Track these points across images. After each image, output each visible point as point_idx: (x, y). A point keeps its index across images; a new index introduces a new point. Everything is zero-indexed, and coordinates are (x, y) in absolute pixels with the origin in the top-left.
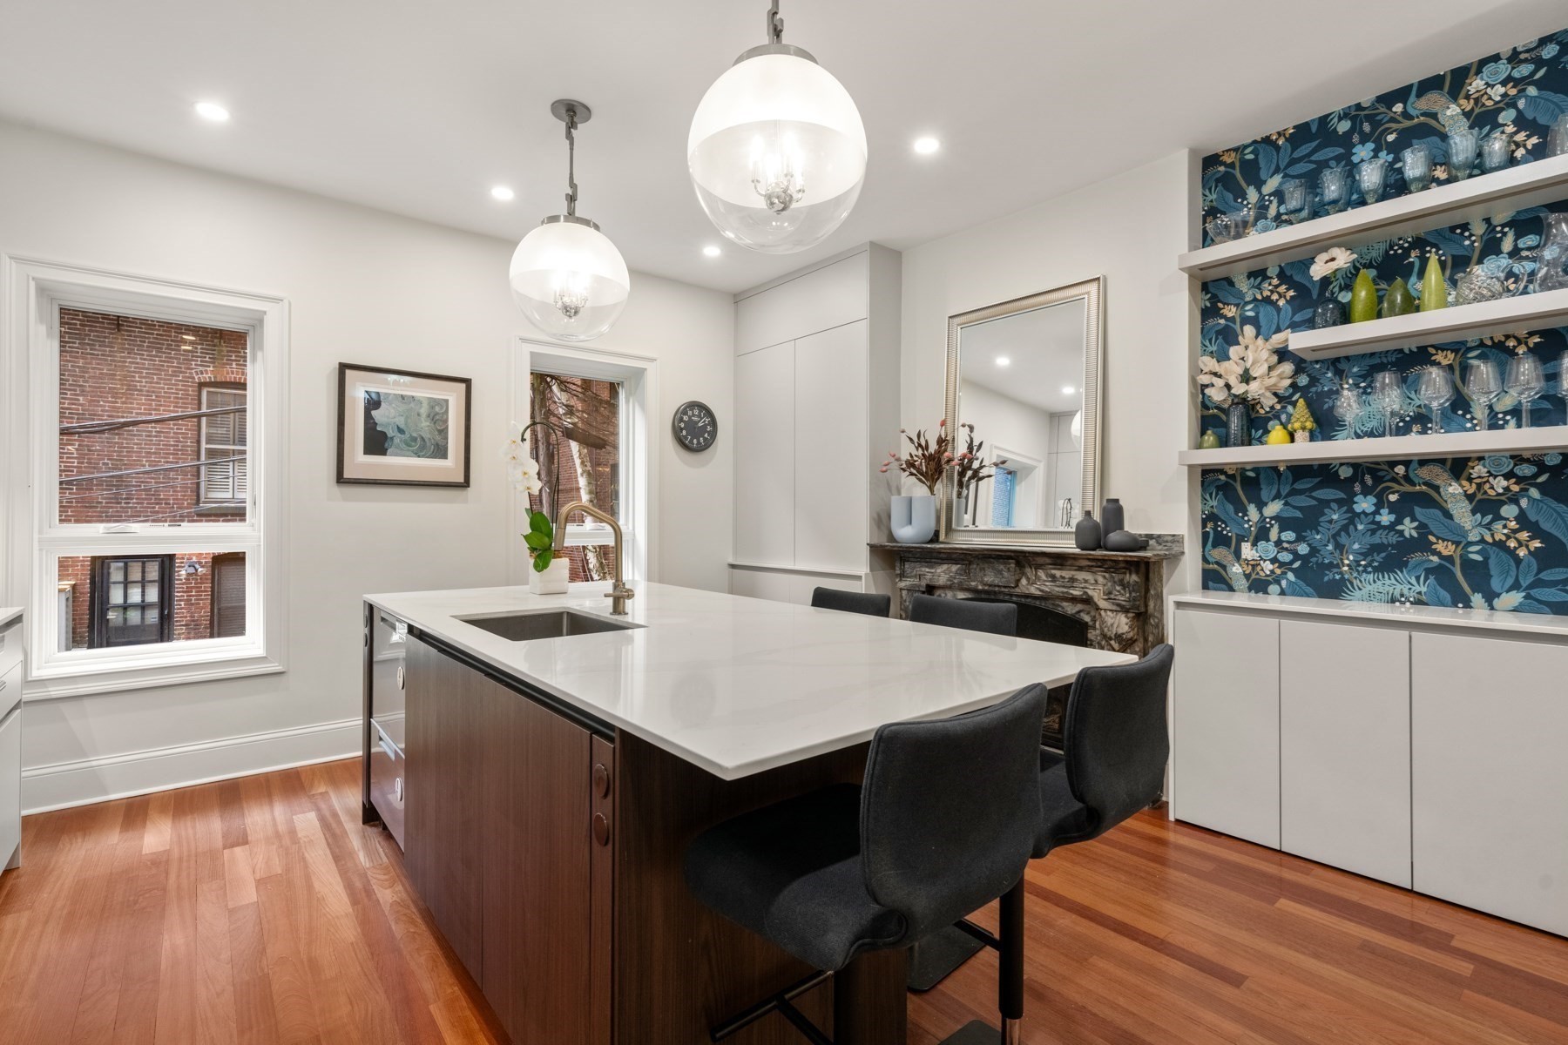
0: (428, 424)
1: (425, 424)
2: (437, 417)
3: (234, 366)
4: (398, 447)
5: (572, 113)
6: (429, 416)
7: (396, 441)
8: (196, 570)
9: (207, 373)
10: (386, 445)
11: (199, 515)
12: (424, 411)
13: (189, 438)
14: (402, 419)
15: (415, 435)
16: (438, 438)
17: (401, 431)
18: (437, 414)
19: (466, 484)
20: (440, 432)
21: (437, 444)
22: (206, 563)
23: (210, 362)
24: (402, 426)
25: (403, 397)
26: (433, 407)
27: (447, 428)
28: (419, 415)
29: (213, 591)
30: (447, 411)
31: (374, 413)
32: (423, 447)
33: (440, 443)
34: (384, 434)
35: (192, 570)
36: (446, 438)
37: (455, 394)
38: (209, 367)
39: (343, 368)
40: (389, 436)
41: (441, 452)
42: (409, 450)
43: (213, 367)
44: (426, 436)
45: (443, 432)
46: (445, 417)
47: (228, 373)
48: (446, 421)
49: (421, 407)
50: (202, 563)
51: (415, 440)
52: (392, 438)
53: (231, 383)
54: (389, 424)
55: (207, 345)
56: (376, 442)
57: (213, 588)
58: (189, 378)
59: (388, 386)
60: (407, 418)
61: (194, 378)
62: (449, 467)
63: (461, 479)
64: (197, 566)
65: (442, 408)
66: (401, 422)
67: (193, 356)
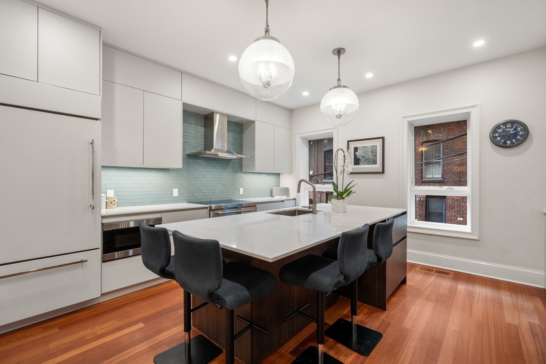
0: (371, 154)
1: (370, 154)
2: (374, 151)
3: (432, 135)
4: (363, 162)
5: (339, 52)
6: (371, 151)
7: (362, 160)
8: (421, 199)
9: (424, 139)
10: (359, 162)
11: (422, 182)
12: (369, 150)
13: (419, 159)
14: (364, 153)
15: (367, 158)
16: (374, 158)
17: (363, 157)
18: (373, 150)
19: (383, 172)
20: (374, 156)
21: (374, 160)
22: (424, 197)
23: (425, 135)
24: (363, 156)
25: (364, 147)
26: (372, 148)
27: (377, 154)
28: (368, 152)
29: (426, 206)
30: (376, 149)
31: (356, 153)
32: (369, 161)
33: (374, 159)
34: (359, 159)
35: (419, 199)
36: (376, 158)
37: (379, 143)
38: (425, 137)
39: (349, 142)
40: (360, 159)
41: (375, 162)
42: (365, 163)
43: (426, 137)
44: (370, 158)
45: (375, 156)
46: (376, 151)
47: (430, 138)
48: (376, 152)
49: (369, 149)
50: (423, 197)
51: (367, 159)
52: (361, 160)
53: (431, 141)
54: (360, 156)
55: (424, 130)
56: (357, 161)
57: (426, 205)
58: (419, 141)
59: (358, 145)
60: (365, 153)
61: (421, 141)
62: (377, 167)
63: (381, 171)
64: (421, 198)
65: (375, 148)
66: (363, 154)
67: (420, 135)
